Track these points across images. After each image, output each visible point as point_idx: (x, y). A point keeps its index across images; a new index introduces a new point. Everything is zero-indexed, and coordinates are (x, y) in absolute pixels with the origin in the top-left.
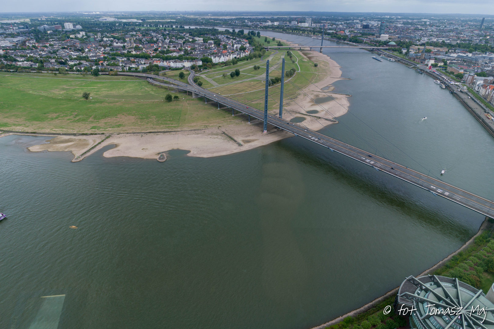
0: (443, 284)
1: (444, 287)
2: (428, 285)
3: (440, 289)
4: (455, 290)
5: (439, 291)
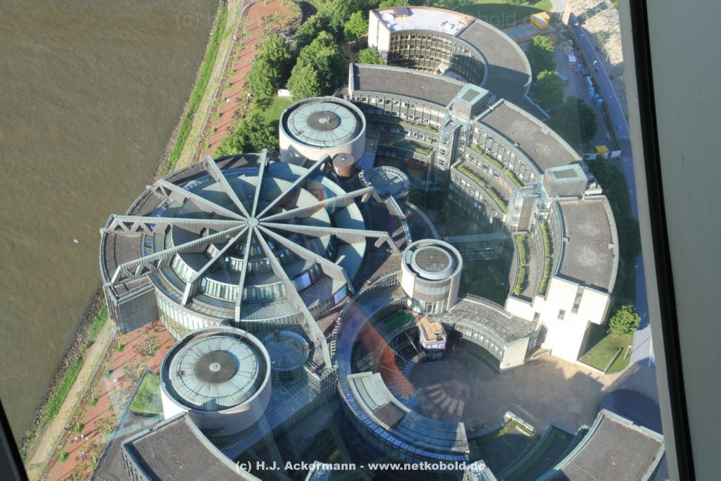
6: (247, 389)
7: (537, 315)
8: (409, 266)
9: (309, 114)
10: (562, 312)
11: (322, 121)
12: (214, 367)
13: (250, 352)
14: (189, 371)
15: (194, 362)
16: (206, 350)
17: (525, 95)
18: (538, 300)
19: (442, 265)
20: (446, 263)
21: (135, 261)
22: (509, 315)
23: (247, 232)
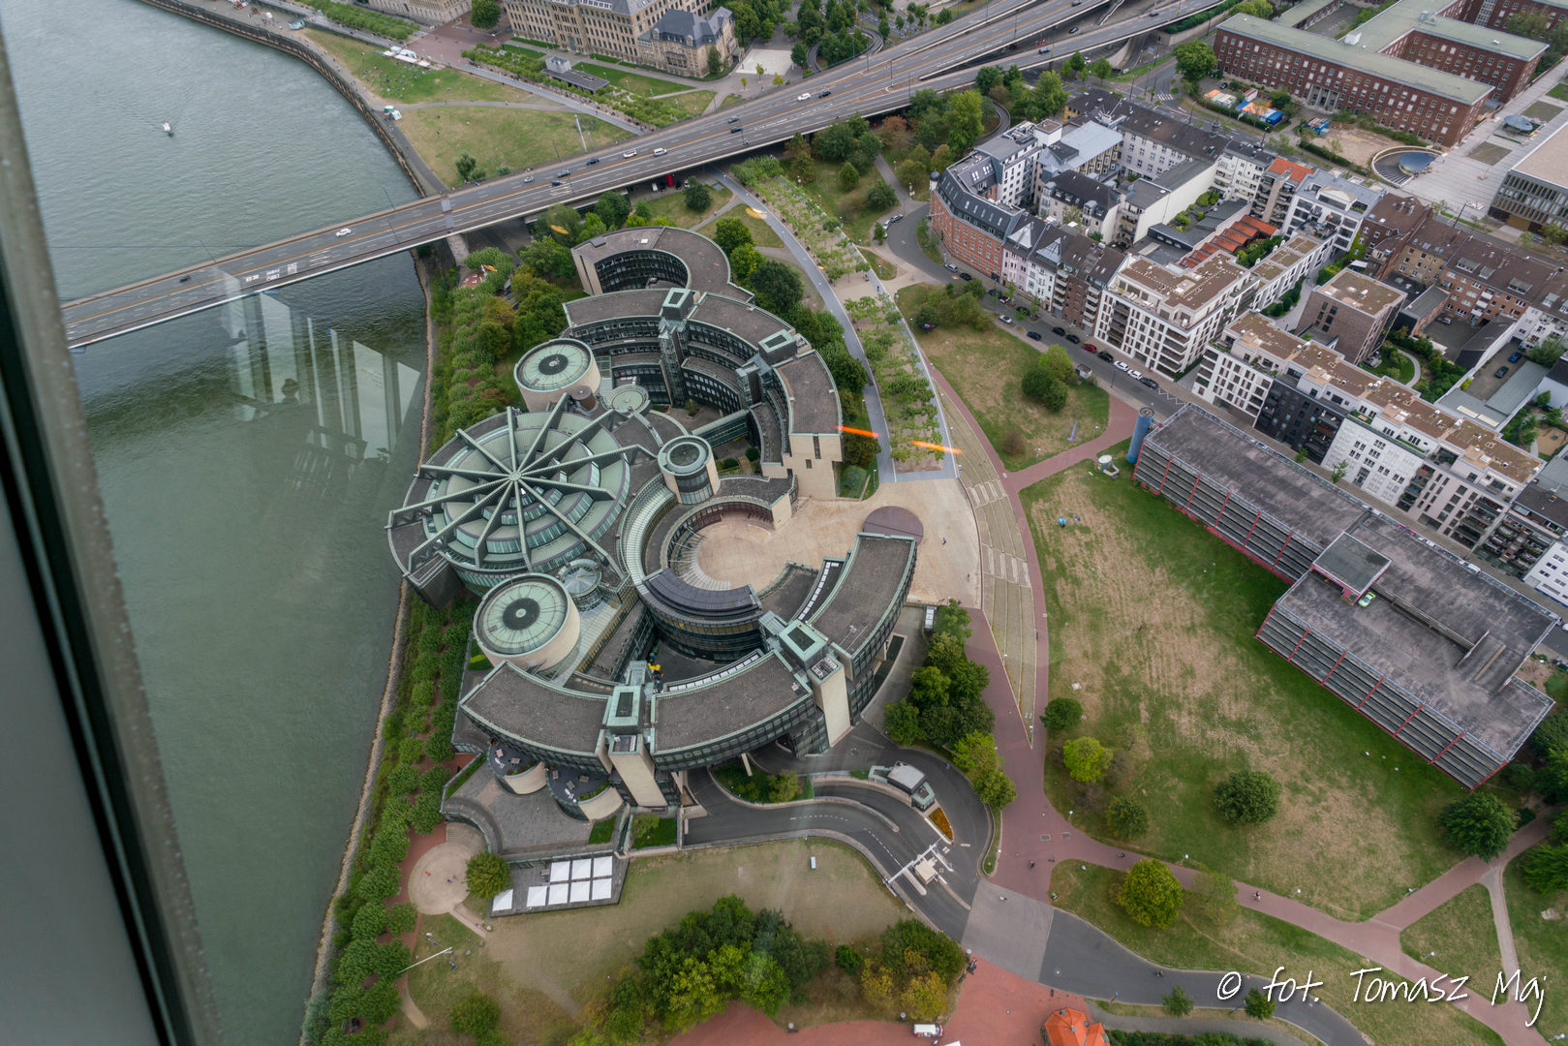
0: (449, 467)
1: (455, 470)
2: (432, 496)
3: (454, 479)
4: (475, 453)
5: (455, 487)
6: (555, 622)
7: (790, 471)
8: (666, 466)
9: (539, 362)
10: (809, 463)
11: (552, 364)
12: (521, 613)
13: (549, 588)
14: (500, 624)
15: (501, 615)
16: (510, 602)
17: (729, 282)
18: (785, 457)
19: (694, 457)
20: (698, 454)
21: (422, 546)
22: (766, 477)
23: (513, 486)
